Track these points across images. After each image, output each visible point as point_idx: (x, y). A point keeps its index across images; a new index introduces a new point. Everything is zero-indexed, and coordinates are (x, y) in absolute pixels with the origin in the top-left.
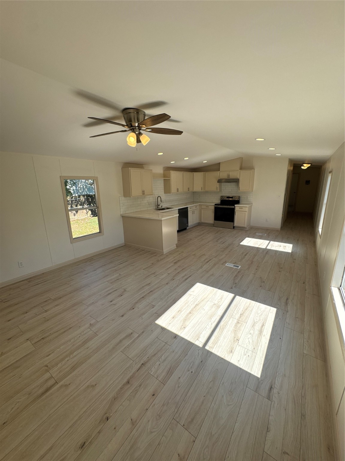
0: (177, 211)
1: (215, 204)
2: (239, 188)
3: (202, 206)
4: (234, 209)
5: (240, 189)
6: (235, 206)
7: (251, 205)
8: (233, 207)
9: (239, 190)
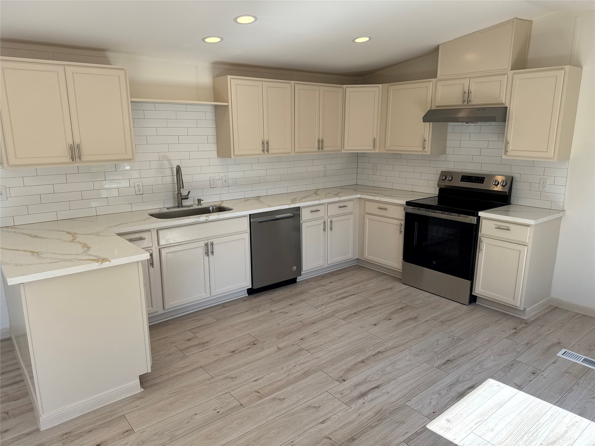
0: (246, 221)
1: (408, 203)
2: (507, 143)
3: (367, 203)
4: (474, 230)
5: (510, 147)
6: (479, 218)
7: (557, 216)
8: (473, 220)
9: (506, 151)
